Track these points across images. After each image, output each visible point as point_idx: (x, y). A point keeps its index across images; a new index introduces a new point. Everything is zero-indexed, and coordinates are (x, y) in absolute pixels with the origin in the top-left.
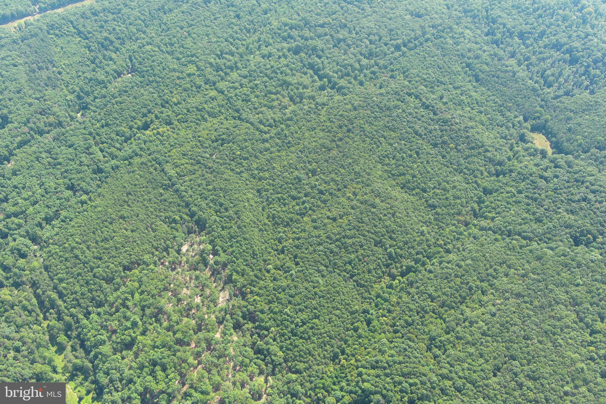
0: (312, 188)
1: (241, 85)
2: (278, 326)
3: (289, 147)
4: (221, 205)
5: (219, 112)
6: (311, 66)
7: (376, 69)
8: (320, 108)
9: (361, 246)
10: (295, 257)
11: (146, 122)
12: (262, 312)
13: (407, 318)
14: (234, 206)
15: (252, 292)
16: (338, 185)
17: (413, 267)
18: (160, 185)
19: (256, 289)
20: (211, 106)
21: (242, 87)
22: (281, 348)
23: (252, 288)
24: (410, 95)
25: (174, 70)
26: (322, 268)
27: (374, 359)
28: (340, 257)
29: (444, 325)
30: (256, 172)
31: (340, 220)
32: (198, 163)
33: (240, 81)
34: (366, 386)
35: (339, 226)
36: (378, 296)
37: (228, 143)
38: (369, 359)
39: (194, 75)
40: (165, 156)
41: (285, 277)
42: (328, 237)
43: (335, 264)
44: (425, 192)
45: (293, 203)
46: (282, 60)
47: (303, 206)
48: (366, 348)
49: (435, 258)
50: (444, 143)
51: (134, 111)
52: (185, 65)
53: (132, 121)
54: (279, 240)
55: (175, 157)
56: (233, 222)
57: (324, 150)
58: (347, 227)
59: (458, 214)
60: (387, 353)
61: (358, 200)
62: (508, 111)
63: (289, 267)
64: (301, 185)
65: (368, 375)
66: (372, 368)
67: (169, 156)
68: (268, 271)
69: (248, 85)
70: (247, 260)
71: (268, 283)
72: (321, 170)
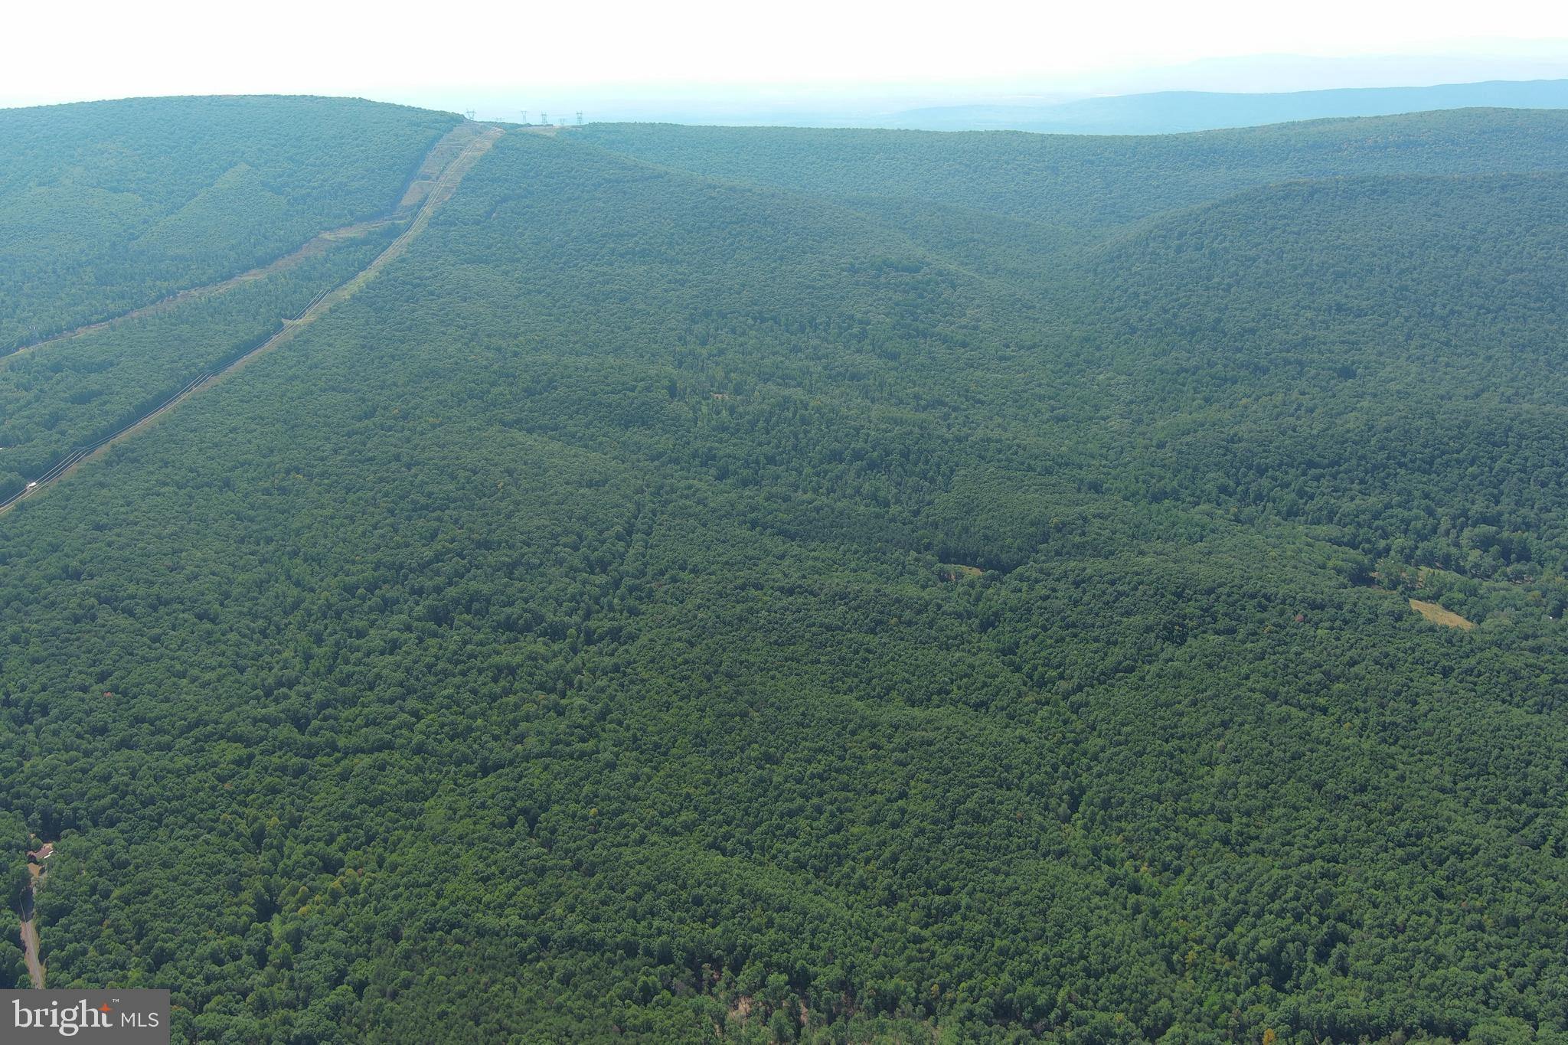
0: (799, 781)
1: (415, 714)
2: (1060, 985)
3: (665, 754)
4: (698, 902)
5: (425, 781)
6: (509, 625)
7: (628, 581)
8: (629, 670)
9: (992, 801)
10: (929, 884)
11: (258, 898)
12: (1012, 989)
13: (1168, 843)
14: (722, 887)
15: (944, 987)
16: (832, 752)
17: (1073, 788)
18: (516, 958)
19: (945, 976)
20: (393, 781)
21: (419, 718)
22: (1105, 1009)
23: (937, 980)
25: (189, 770)
26: (991, 865)
27: (1216, 916)
28: (990, 834)
29: (1212, 817)
30: (667, 822)
31: (913, 791)
32: (542, 872)
33: (402, 709)
34: (1266, 944)
35: (925, 798)
36: (1096, 852)
37: (546, 810)
38: (1212, 922)
39: (251, 757)
40: (444, 910)
41: (965, 918)
42: (935, 822)
43: (997, 848)
44: (948, 693)
45: (802, 823)
46: (432, 642)
47: (826, 814)
48: (1184, 918)
49: (1078, 759)
50: (879, 623)
51: (199, 891)
52: (202, 750)
53: (220, 914)
54: (862, 885)
55: (475, 893)
56: (758, 911)
57: (737, 718)
58: (938, 792)
59: (1020, 695)
60: (1217, 897)
61: (893, 751)
62: (884, 553)
63: (947, 903)
64: (776, 788)
65: (1242, 936)
66: (1230, 927)
67: (453, 903)
68: (918, 940)
69: (430, 708)
70: (868, 949)
71: (952, 950)
72: (777, 748)
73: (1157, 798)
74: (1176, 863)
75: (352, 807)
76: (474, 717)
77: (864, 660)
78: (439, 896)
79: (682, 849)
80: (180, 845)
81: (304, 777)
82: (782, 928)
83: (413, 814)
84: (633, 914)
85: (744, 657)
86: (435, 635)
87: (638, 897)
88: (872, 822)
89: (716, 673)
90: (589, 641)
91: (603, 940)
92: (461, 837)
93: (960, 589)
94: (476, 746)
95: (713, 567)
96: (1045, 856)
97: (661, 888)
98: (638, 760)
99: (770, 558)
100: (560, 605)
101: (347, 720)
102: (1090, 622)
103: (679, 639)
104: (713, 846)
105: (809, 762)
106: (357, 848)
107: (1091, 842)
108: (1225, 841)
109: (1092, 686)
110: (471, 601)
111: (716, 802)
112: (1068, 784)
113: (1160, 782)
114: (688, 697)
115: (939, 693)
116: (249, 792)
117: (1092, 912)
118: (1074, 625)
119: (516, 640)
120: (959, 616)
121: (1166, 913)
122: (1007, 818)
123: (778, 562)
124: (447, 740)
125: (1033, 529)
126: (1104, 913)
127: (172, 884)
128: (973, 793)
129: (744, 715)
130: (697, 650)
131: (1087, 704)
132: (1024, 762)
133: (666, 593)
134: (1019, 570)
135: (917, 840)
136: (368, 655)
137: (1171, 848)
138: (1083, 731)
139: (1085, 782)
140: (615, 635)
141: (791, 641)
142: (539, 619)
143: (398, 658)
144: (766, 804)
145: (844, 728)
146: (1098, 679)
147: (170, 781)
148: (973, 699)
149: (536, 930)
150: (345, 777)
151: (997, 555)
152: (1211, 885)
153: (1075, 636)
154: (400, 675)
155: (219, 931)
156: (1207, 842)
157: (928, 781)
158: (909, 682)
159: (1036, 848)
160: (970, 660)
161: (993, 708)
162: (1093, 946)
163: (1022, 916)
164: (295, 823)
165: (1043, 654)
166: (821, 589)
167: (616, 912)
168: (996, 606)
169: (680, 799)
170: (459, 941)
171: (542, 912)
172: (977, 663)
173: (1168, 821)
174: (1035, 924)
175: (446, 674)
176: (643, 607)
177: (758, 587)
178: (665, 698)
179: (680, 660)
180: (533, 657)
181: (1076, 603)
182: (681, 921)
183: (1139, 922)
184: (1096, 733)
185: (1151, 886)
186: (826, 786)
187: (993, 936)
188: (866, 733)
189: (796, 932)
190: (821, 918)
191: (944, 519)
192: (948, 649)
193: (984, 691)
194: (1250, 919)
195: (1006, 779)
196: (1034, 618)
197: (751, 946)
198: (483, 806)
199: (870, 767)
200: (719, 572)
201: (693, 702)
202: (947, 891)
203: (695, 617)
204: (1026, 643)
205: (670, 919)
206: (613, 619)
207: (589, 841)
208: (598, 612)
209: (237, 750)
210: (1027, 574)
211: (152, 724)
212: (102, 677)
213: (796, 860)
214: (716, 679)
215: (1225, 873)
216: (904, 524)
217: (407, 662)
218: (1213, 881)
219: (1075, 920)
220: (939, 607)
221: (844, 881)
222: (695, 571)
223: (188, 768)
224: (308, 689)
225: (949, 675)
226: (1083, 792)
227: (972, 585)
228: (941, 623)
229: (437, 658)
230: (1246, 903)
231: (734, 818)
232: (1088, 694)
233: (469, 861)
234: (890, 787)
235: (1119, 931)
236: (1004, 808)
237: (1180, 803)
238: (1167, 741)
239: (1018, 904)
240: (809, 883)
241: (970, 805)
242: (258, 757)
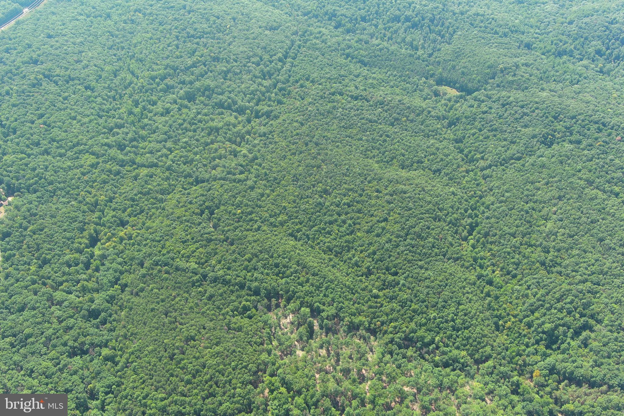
0: (338, 206)
1: (170, 150)
2: (438, 333)
3: (278, 183)
4: (277, 266)
5: (170, 185)
6: (220, 105)
7: (280, 85)
8: (270, 136)
9: (428, 228)
10: (388, 269)
11: (91, 236)
12: (414, 331)
13: (513, 260)
14: (289, 259)
15: (383, 323)
16: (357, 192)
17: (472, 223)
18: (190, 284)
19: (384, 318)
20: (155, 184)
21: (171, 152)
22: (458, 348)
23: (380, 319)
24: (333, 94)
25: (70, 168)
26: (420, 263)
27: (526, 305)
28: (423, 246)
29: (539, 249)
30: (272, 220)
31: (391, 218)
32: (209, 241)
33: (164, 146)
34: (547, 326)
35: (396, 223)
36: (475, 260)
37: (218, 208)
38: (524, 308)
39: (98, 163)
40: (164, 255)
41: (400, 290)
42: (398, 236)
43: (425, 254)
44: (422, 162)
45: (335, 227)
46: (184, 110)
47: (347, 225)
48: (511, 303)
49: (479, 207)
50: (397, 119)
51: (65, 230)
52: (78, 158)
53: (73, 243)
54: (356, 264)
55: (177, 249)
56: (304, 274)
57: (315, 169)
58: (403, 220)
59: (458, 167)
60: (530, 295)
61: (386, 194)
62: (409, 78)
63: (394, 280)
64: (326, 208)
65: (537, 319)
66: (533, 312)
67: (168, 252)
68: (376, 297)
69: (177, 147)
70: (351, 299)
71: (391, 305)
72: (331, 187)
73: (513, 235)
74: (514, 272)
75: (136, 195)
76: (196, 154)
77: (385, 141)
78: (163, 248)
79: (276, 235)
80: (60, 206)
81: (118, 177)
82: (312, 285)
83: (162, 201)
84: (246, 268)
85: (326, 134)
86: (186, 107)
87: (250, 260)
88: (368, 232)
89: (310, 141)
90: (257, 117)
91: (230, 280)
92: (178, 218)
93: (443, 102)
94: (195, 169)
95: (323, 80)
96: (449, 259)
97: (261, 256)
98: (265, 186)
99: (352, 76)
100: (245, 96)
101: (142, 148)
102: (504, 129)
103: (297, 121)
104: (291, 235)
105: (345, 196)
106: (135, 216)
107: (474, 254)
108: (543, 264)
109: (496, 166)
110: (206, 90)
111: (297, 212)
112: (469, 221)
113: (517, 227)
114: (294, 154)
115: (418, 162)
116: (95, 181)
117: (464, 294)
118: (496, 130)
119: (222, 113)
120: (438, 118)
121: (502, 299)
122: (434, 238)
123: (355, 79)
124: (182, 165)
125: (488, 71)
126: (470, 296)
127: (54, 226)
128: (420, 223)
129: (319, 167)
130: (304, 128)
131: (491, 176)
132: (450, 207)
133: (296, 93)
134: (475, 94)
135: (386, 245)
136: (155, 115)
137: (514, 263)
138: (485, 191)
139: (479, 220)
140: (268, 115)
141: (350, 127)
142: (235, 103)
143: (167, 118)
144: (319, 216)
145: (366, 179)
146: (501, 163)
147: (61, 173)
148: (434, 167)
149: (202, 271)
150: (136, 178)
151: (466, 84)
152: (529, 288)
153: (495, 136)
154: (166, 129)
155: (71, 250)
156: (533, 262)
157: (399, 214)
158: (404, 155)
159: (444, 256)
160: (437, 145)
161: (442, 174)
162: (460, 314)
163: (428, 294)
164: (111, 200)
165: (476, 144)
166: (372, 98)
167: (239, 266)
168: (459, 114)
169: (280, 209)
170: (167, 272)
171: (206, 262)
172: (441, 147)
173: (516, 249)
174: (433, 300)
175: (187, 130)
176: (285, 100)
177: (341, 94)
178: (284, 153)
179: (295, 133)
180: (228, 124)
181: (500, 117)
182: (268, 274)
183: (487, 301)
184: (492, 193)
185: (498, 283)
186: (350, 210)
187: (412, 301)
188: (375, 183)
189: (318, 288)
190: (332, 281)
191: (444, 60)
192: (428, 137)
193: (440, 164)
194: (543, 311)
195: (439, 216)
196: (476, 123)
197: (296, 292)
198: (191, 203)
199: (373, 202)
200: (324, 84)
201: (296, 157)
202: (396, 274)
203: (307, 109)
204: (469, 137)
205: (262, 273)
206: (269, 106)
207: (234, 227)
208: (264, 100)
209: (92, 159)
210: (479, 97)
211: (58, 143)
212: (41, 116)
213: (328, 247)
214: (311, 145)
215: (538, 282)
216: (423, 61)
217: (170, 122)
218: (530, 285)
219: (454, 300)
220: (429, 112)
221: (348, 261)
222: (313, 82)
223: (69, 167)
224: (127, 131)
225: (425, 153)
226: (477, 225)
227: (450, 100)
228: (428, 122)
229: (184, 120)
230: (544, 301)
231: (303, 222)
232: (493, 170)
233: (180, 232)
234: (380, 214)
235: (474, 307)
236: (433, 232)
237: (525, 239)
238: (527, 203)
239: (428, 287)
240: (331, 260)
241: (417, 229)
242: (101, 164)
